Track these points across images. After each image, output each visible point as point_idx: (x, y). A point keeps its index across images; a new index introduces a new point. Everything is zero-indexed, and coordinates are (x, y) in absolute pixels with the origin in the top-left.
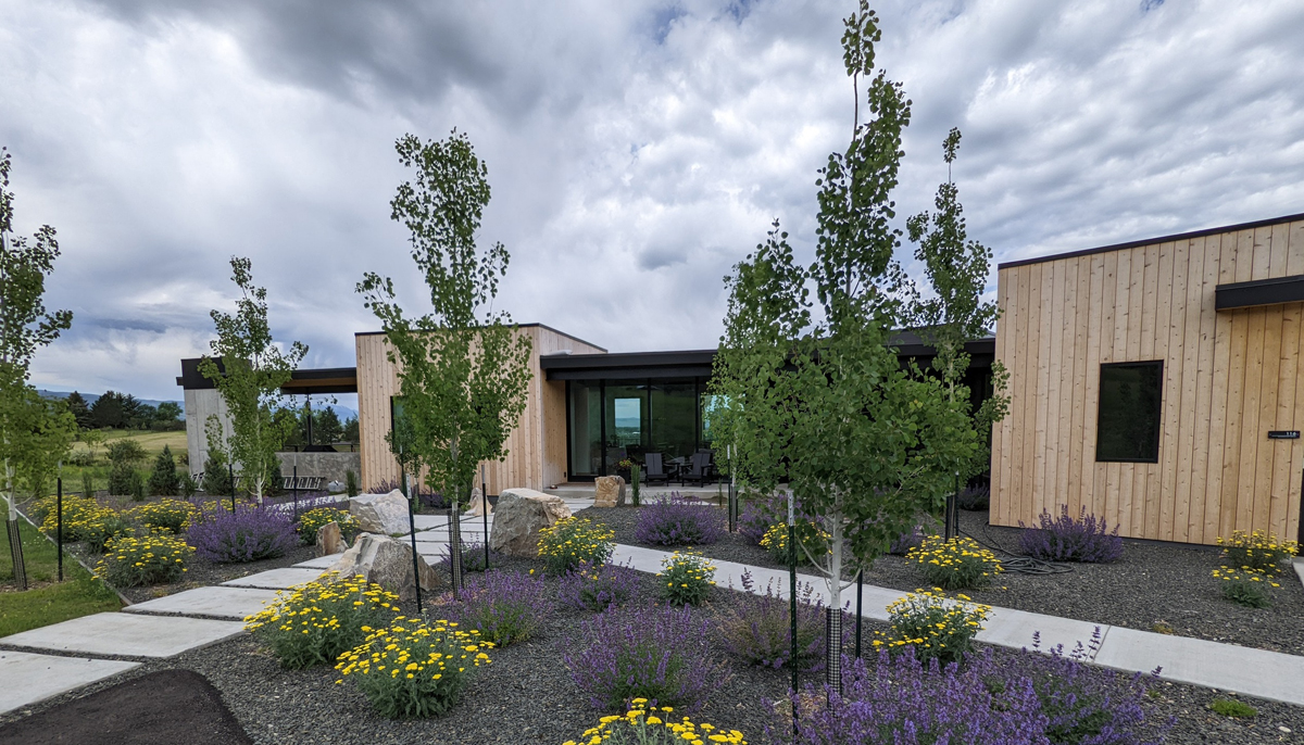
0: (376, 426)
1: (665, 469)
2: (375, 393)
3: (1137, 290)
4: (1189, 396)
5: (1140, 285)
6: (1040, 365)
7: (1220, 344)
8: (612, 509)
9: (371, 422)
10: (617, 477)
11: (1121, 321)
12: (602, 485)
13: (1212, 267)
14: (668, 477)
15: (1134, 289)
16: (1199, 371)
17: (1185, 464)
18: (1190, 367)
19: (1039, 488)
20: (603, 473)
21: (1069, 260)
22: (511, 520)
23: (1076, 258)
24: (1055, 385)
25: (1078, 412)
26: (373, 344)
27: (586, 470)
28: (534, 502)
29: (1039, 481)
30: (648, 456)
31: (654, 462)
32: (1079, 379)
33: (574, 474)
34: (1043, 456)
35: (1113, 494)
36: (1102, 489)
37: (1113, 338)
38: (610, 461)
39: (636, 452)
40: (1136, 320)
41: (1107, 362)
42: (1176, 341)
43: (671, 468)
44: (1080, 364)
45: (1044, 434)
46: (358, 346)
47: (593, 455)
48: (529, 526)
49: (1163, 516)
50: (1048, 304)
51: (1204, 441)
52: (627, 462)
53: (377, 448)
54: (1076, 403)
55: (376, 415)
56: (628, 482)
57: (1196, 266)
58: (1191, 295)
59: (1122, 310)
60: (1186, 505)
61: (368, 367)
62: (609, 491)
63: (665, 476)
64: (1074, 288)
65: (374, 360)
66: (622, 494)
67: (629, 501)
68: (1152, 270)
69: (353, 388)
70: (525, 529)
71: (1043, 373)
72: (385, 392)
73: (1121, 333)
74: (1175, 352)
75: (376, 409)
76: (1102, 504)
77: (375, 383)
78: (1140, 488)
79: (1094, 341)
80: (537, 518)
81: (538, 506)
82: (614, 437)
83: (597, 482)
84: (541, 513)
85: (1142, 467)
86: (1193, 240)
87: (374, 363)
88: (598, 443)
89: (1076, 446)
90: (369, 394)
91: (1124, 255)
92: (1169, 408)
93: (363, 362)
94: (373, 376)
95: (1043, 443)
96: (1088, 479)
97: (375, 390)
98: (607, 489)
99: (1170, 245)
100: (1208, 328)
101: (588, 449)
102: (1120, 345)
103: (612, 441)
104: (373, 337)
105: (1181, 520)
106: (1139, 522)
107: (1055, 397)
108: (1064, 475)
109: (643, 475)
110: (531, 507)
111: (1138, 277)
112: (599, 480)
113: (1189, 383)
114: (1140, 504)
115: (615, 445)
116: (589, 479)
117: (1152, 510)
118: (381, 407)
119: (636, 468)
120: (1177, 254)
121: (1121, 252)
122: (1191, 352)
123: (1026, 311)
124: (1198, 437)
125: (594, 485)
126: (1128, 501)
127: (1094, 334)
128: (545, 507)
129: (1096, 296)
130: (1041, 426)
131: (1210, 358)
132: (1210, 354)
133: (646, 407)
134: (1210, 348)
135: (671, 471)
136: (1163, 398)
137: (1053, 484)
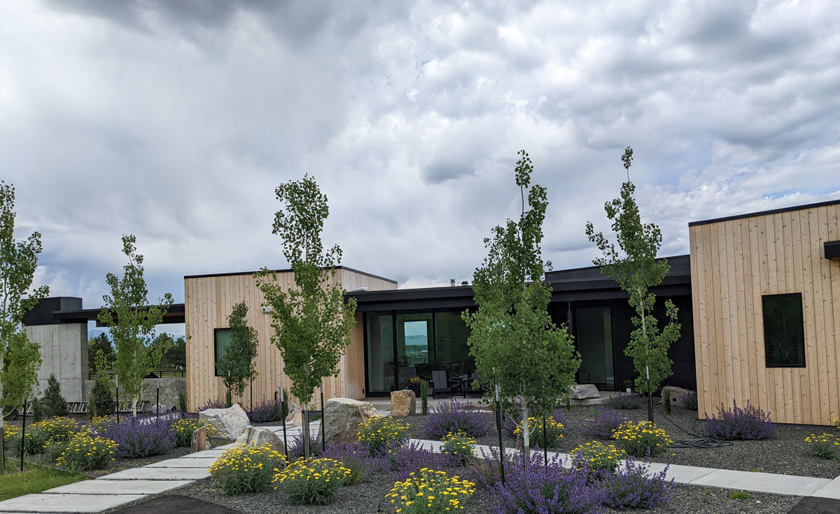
0: (201, 354)
1: (449, 384)
2: (201, 326)
3: (780, 242)
4: (820, 319)
5: (781, 239)
6: (723, 297)
7: (834, 282)
8: (405, 417)
9: (196, 351)
10: (409, 391)
11: (772, 265)
12: (397, 398)
13: (824, 229)
14: (451, 392)
15: (778, 242)
16: (824, 301)
17: (823, 367)
18: (818, 296)
19: (730, 389)
20: (396, 387)
21: (735, 221)
22: (334, 421)
23: (739, 220)
24: (734, 312)
25: (751, 331)
26: (199, 285)
27: (381, 388)
28: (352, 407)
29: (730, 384)
30: (434, 373)
31: (439, 378)
32: (749, 307)
33: (371, 391)
34: (731, 364)
35: (780, 391)
36: (773, 388)
37: (767, 276)
38: (401, 380)
39: (424, 370)
40: (781, 265)
41: (766, 294)
42: (808, 280)
43: (455, 383)
44: (749, 295)
45: (730, 347)
46: (187, 287)
47: (387, 374)
48: (348, 424)
49: (813, 406)
50: (724, 252)
51: (833, 350)
52: (417, 379)
53: (201, 373)
54: (749, 325)
55: (201, 345)
56: (418, 396)
57: (814, 227)
58: (813, 248)
59: (772, 257)
60: (827, 398)
61: (195, 304)
62: (402, 402)
63: (449, 389)
64: (740, 241)
65: (200, 298)
66: (413, 405)
67: (419, 411)
68: (788, 229)
69: (181, 319)
70: (345, 427)
71: (725, 302)
72: (210, 325)
73: (773, 274)
74: (808, 287)
75: (201, 340)
76: (773, 399)
77: (201, 318)
78: (797, 386)
79: (756, 279)
80: (354, 418)
81: (355, 410)
82: (405, 357)
83: (392, 396)
84: (357, 414)
85: (796, 370)
86: (811, 210)
87: (200, 300)
88: (391, 363)
89: (752, 356)
90: (195, 327)
91: (770, 218)
92: (808, 327)
93: (191, 300)
94: (198, 312)
95: (730, 354)
96: (762, 381)
97: (201, 323)
98: (401, 400)
99: (797, 213)
100: (826, 271)
101: (382, 368)
102: (773, 282)
103: (403, 361)
104: (200, 279)
105: (825, 408)
106: (798, 412)
107: (734, 319)
108: (746, 379)
109: (430, 391)
110: (350, 410)
111: (780, 234)
112: (394, 394)
113: (819, 310)
114: (798, 398)
115: (406, 364)
116: (386, 395)
117: (806, 403)
118: (206, 338)
119: (424, 383)
120: (802, 219)
121: (767, 217)
122: (818, 287)
123: (710, 257)
124: (828, 348)
125: (390, 399)
126: (790, 397)
127: (756, 274)
128: (360, 410)
129: (754, 248)
130: (728, 342)
131: (829, 292)
132: (829, 289)
133: (432, 329)
134: (829, 284)
135: (454, 386)
136: (804, 320)
137: (740, 387)
